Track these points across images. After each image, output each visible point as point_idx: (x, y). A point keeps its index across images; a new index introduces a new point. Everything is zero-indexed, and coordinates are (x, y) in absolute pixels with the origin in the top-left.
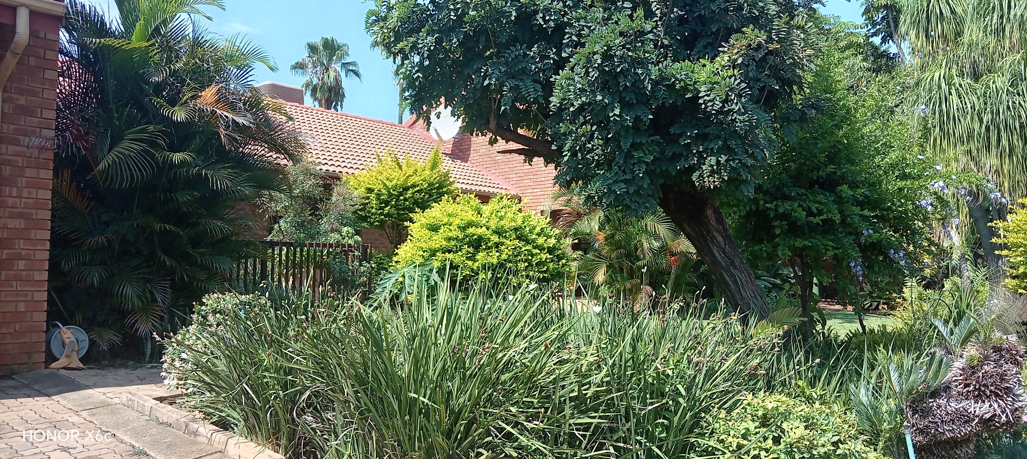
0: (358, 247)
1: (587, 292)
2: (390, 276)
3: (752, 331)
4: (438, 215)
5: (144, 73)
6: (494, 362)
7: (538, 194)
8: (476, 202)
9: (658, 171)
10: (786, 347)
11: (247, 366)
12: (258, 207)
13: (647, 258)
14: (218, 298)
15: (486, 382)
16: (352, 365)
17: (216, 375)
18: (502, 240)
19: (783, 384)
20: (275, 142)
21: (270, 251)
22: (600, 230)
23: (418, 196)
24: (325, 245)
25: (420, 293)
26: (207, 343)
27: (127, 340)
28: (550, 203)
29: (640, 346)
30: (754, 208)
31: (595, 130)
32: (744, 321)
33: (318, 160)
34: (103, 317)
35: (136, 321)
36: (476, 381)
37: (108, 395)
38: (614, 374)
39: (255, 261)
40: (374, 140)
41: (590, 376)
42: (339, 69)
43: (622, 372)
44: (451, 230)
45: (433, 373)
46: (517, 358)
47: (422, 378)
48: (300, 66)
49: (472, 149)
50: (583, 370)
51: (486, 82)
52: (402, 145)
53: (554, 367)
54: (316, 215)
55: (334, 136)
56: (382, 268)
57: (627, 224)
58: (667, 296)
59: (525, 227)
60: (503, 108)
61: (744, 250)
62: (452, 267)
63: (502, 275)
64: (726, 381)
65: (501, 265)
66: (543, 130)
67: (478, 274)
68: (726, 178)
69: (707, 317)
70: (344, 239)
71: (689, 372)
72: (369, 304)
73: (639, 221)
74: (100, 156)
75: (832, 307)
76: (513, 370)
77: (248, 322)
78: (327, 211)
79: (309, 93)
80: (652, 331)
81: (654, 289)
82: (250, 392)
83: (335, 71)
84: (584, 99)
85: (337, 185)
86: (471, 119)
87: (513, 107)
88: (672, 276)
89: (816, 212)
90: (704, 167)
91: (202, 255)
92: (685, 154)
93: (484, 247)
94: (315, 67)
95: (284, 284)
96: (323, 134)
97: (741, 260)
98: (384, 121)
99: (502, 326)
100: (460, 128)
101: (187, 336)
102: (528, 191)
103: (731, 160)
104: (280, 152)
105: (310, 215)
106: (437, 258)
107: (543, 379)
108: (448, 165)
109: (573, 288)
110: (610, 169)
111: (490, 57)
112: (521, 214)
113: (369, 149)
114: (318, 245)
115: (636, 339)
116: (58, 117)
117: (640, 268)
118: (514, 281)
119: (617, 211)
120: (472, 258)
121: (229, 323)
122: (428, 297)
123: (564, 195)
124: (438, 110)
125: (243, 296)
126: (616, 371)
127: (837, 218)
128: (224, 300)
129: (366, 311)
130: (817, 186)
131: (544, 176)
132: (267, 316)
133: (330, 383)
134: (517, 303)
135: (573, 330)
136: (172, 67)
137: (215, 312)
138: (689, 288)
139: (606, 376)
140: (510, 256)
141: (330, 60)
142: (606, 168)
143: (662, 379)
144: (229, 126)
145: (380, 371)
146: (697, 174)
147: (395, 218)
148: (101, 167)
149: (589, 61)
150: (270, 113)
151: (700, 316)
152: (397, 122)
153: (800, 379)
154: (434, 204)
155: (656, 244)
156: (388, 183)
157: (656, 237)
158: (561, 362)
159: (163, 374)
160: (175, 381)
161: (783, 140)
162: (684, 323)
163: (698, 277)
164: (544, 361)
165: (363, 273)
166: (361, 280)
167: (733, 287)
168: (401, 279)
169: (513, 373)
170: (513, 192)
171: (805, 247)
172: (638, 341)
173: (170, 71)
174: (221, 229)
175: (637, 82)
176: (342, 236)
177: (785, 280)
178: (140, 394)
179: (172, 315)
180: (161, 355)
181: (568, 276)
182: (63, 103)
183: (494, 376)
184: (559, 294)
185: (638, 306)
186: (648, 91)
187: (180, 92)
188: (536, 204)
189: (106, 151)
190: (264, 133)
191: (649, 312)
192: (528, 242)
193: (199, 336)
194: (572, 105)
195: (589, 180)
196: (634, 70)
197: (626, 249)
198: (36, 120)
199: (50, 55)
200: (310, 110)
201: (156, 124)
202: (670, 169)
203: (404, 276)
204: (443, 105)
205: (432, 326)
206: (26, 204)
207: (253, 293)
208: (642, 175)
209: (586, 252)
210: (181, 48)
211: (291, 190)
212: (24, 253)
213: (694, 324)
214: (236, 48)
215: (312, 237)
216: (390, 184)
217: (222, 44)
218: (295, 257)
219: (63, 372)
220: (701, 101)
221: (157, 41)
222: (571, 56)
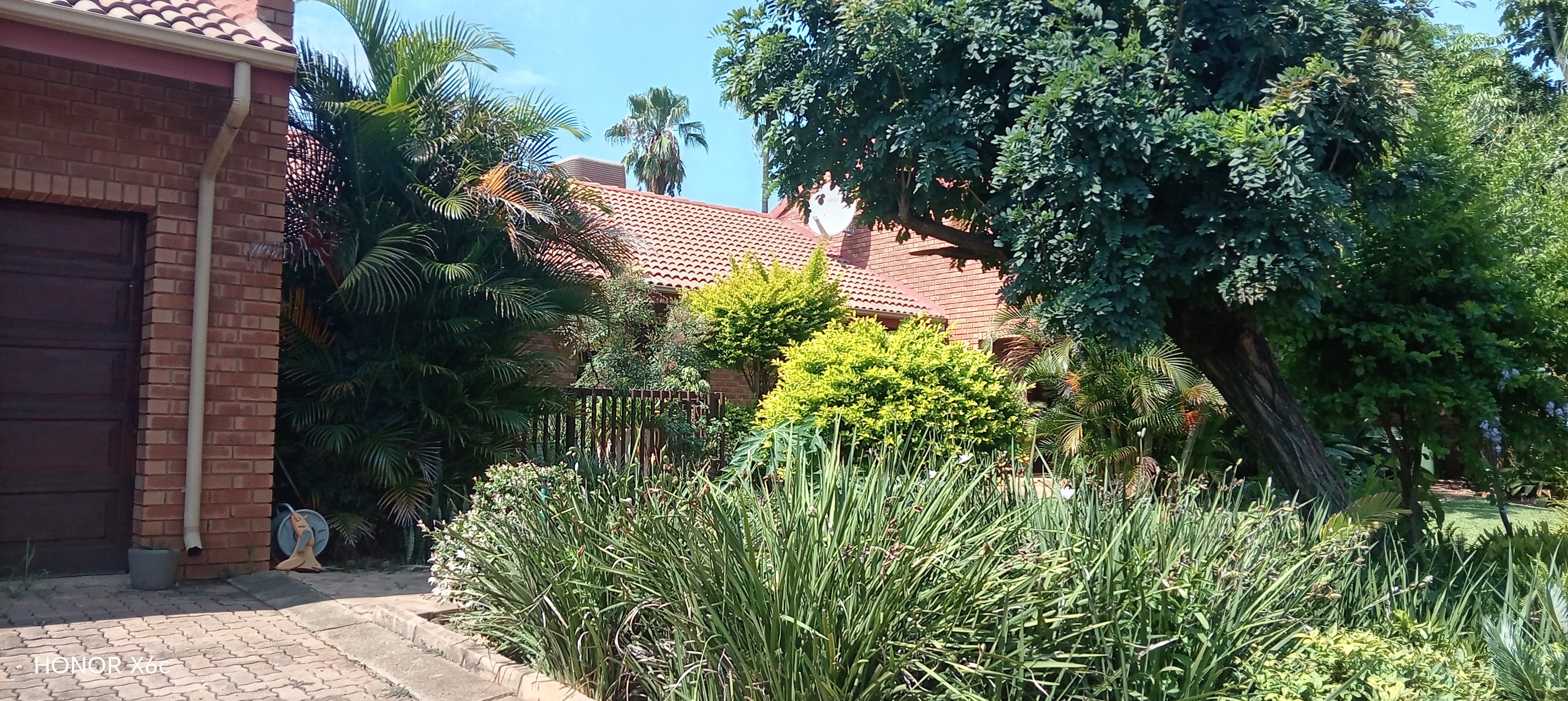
0: (705, 397)
1: (1051, 468)
2: (752, 439)
3: (1320, 530)
4: (822, 350)
5: (404, 148)
6: (907, 572)
7: (974, 314)
8: (879, 329)
9: (1163, 278)
10: (1376, 556)
11: (549, 569)
12: (562, 338)
13: (1149, 413)
14: (508, 471)
15: (895, 600)
16: (698, 571)
17: (505, 582)
18: (919, 386)
19: (1372, 615)
20: (586, 244)
21: (579, 403)
22: (1071, 368)
23: (791, 320)
24: (656, 394)
25: (795, 465)
26: (493, 535)
27: (381, 531)
28: (992, 328)
29: (1135, 551)
30: (1320, 336)
31: (1062, 218)
32: (1306, 514)
33: (647, 269)
34: (349, 497)
35: (393, 503)
36: (881, 600)
37: (357, 609)
38: (1095, 594)
39: (558, 418)
40: (726, 237)
41: (1057, 596)
42: (675, 134)
43: (1108, 591)
44: (841, 372)
45: (816, 586)
46: (942, 566)
47: (801, 593)
48: (620, 132)
49: (872, 248)
50: (1046, 586)
51: (894, 148)
52: (767, 244)
53: (1000, 581)
54: (644, 350)
55: (669, 233)
56: (740, 427)
57: (1115, 360)
58: (1180, 472)
59: (954, 367)
60: (919, 185)
61: (1305, 402)
62: (843, 427)
63: (919, 440)
64: (1274, 608)
65: (917, 424)
66: (981, 220)
67: (882, 438)
68: (1274, 289)
69: (1243, 507)
70: (684, 384)
71: (1215, 594)
72: (721, 481)
73: (1133, 355)
74: (345, 269)
75: (1456, 493)
76: (937, 584)
77: (551, 507)
78: (660, 343)
79: (632, 169)
80: (1154, 528)
81: (1161, 463)
82: (554, 608)
83: (670, 136)
84: (1044, 171)
85: (674, 305)
86: (870, 203)
87: (934, 184)
88: (1190, 442)
89: (1422, 340)
90: (1237, 272)
91: (483, 408)
92: (1206, 251)
93: (891, 397)
94: (641, 132)
95: (599, 451)
96: (653, 230)
97: (1300, 417)
98: (741, 209)
99: (920, 517)
100: (854, 218)
101: (465, 526)
102: (959, 310)
103: (1281, 261)
104: (593, 259)
105: (636, 350)
106: (820, 413)
107: (983, 600)
108: (837, 273)
109: (1029, 459)
110: (1085, 277)
111: (899, 112)
112: (948, 347)
113: (719, 251)
114: (647, 394)
115: (1129, 540)
116: (287, 212)
117: (1135, 430)
118: (938, 449)
119: (1097, 342)
120: (873, 413)
121: (523, 507)
122: (808, 471)
123: (1014, 315)
124: (821, 191)
125: (543, 469)
126: (1097, 589)
127: (1459, 349)
128: (516, 474)
129: (718, 492)
130: (1424, 300)
131: (982, 287)
132: (576, 497)
133: (667, 598)
134: (942, 483)
135: (1029, 525)
136: (443, 140)
137: (503, 491)
138: (1216, 461)
139: (1084, 596)
140: (930, 410)
141: (663, 120)
142: (1080, 275)
143: (1172, 603)
144: (522, 224)
145: (739, 581)
146: (1227, 282)
147: (758, 353)
148: (345, 284)
149: (1052, 114)
150: (580, 204)
151: (1232, 505)
152: (759, 211)
153: (1400, 607)
154: (815, 333)
155: (1163, 391)
156: (747, 301)
157: (1164, 380)
158: (1012, 574)
159: (432, 580)
160: (449, 591)
161: (1366, 226)
162: (1207, 517)
163: (1232, 445)
164: (985, 570)
165: (712, 435)
166: (709, 446)
167: (1287, 459)
168: (768, 444)
169: (936, 589)
170: (935, 313)
171: (1404, 398)
172: (1132, 544)
173: (440, 146)
174: (510, 371)
175: (1129, 144)
176: (681, 380)
177: (1377, 449)
178: (400, 607)
179: (444, 496)
180: (428, 553)
181: (1022, 441)
182: (293, 194)
183: (908, 592)
184: (1008, 469)
185: (1134, 488)
186: (1146, 157)
187: (454, 175)
188: (972, 331)
189: (353, 260)
190: (569, 231)
191: (1150, 499)
192: (958, 389)
193: (482, 525)
194: (1026, 180)
195: (1055, 295)
196: (1125, 124)
197: (1114, 400)
198: (258, 219)
199: (276, 127)
200: (634, 196)
201: (422, 222)
202: (1182, 276)
203: (772, 440)
204: (828, 185)
205: (814, 515)
206: (246, 337)
207: (557, 465)
208: (1137, 284)
209: (1050, 403)
210: (454, 112)
211: (608, 313)
212: (242, 406)
213: (1224, 518)
214: (530, 109)
215: (639, 382)
216: (750, 303)
217: (510, 105)
218: (614, 411)
219: (294, 575)
220: (1233, 174)
221: (421, 104)
222: (1023, 107)
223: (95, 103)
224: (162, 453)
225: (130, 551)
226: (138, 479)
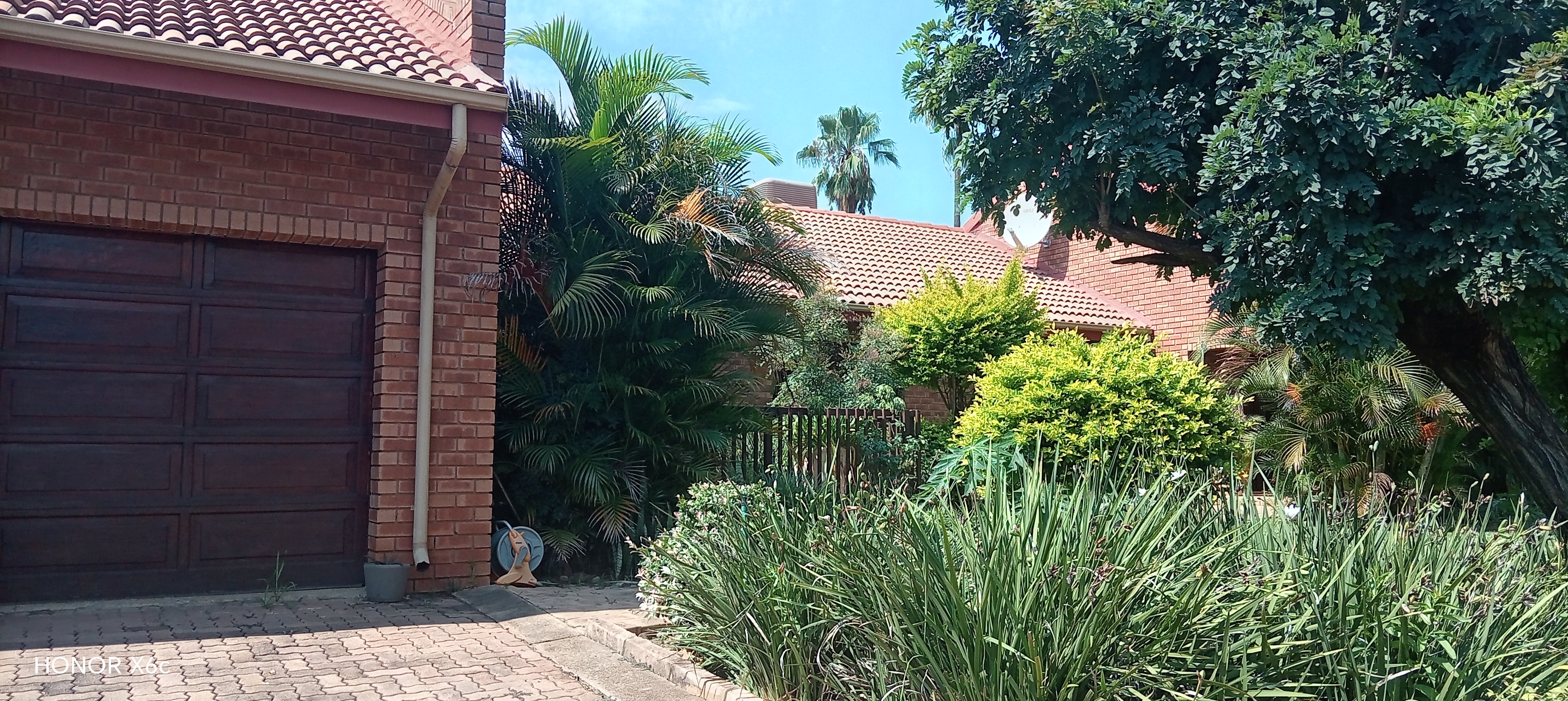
0: (900, 414)
1: (1273, 484)
2: (949, 457)
4: (1020, 364)
5: (607, 180)
6: (1117, 593)
7: (1183, 324)
8: (1080, 341)
9: (1393, 280)
11: (751, 586)
12: (758, 358)
13: (1381, 426)
14: (709, 489)
15: (1105, 624)
16: (898, 590)
17: (709, 597)
18: (1124, 400)
20: (780, 265)
21: (776, 421)
22: (1292, 379)
23: (987, 335)
24: (851, 412)
25: (995, 483)
26: (696, 551)
27: (591, 548)
28: (1203, 338)
29: (1370, 574)
31: (1278, 218)
33: (840, 288)
34: (561, 514)
35: (602, 520)
36: (1090, 623)
37: (570, 622)
38: (1326, 620)
39: (756, 436)
40: (918, 253)
41: (1283, 621)
42: (865, 152)
43: (1339, 616)
44: (1041, 387)
45: (1021, 607)
46: (1156, 588)
47: (1005, 614)
48: (811, 153)
49: (1070, 258)
50: (1270, 610)
51: (1092, 153)
52: (961, 258)
53: (1219, 604)
54: (838, 369)
55: (860, 251)
56: (937, 445)
57: (1341, 370)
58: (1419, 489)
59: (1162, 379)
60: (1119, 191)
61: (1561, 411)
62: (1044, 444)
63: (1127, 456)
64: (1531, 636)
65: (1124, 440)
66: (1188, 226)
67: (1087, 454)
68: (1522, 288)
69: (1492, 526)
70: (878, 402)
71: (1462, 620)
72: (918, 499)
73: (1362, 364)
74: (555, 295)
76: (1150, 606)
77: (751, 524)
78: (854, 361)
79: (823, 189)
80: (1390, 549)
81: (1395, 479)
82: (756, 625)
83: (860, 154)
84: (1257, 170)
85: (867, 323)
86: (1068, 212)
87: (1136, 188)
88: (1428, 457)
90: (1478, 271)
91: (685, 428)
92: (1442, 249)
93: (1095, 411)
94: (831, 152)
95: (796, 470)
96: (845, 249)
97: (1556, 426)
98: (933, 224)
99: (1129, 537)
100: (1051, 227)
101: (670, 543)
102: (1166, 321)
103: (1530, 257)
104: (786, 279)
105: (830, 368)
106: (1020, 429)
107: (1201, 625)
108: (1033, 285)
109: (1249, 476)
110: (1306, 279)
111: (1096, 115)
112: (1156, 359)
113: (911, 267)
114: (842, 412)
115: (1363, 562)
116: (502, 244)
117: (1367, 443)
118: (1147, 466)
119: (1321, 349)
120: (1077, 429)
121: (725, 525)
122: (1009, 489)
123: (1227, 324)
124: (1016, 202)
125: (743, 487)
126: (1328, 614)
128: (717, 492)
129: (916, 509)
131: (1191, 295)
132: (775, 515)
133: (868, 616)
134: (1152, 502)
135: (1250, 546)
136: (642, 169)
137: (705, 509)
138: (1459, 477)
139: (1313, 621)
140: (1138, 425)
141: (852, 141)
142: (1300, 278)
143: (1413, 630)
144: (718, 246)
145: (940, 601)
146: (1467, 281)
147: (953, 369)
148: (556, 310)
149: (1264, 108)
150: (773, 226)
151: (1479, 524)
152: (952, 225)
154: (1013, 347)
155: (1396, 402)
156: (941, 317)
157: (1396, 389)
158: (1232, 597)
159: (640, 595)
160: (656, 606)
162: (1451, 537)
163: (1475, 459)
164: (1202, 593)
165: (908, 453)
166: (906, 464)
167: (1542, 474)
168: (966, 462)
169: (1150, 612)
170: (1140, 323)
172: (1366, 566)
173: (640, 176)
174: (710, 392)
175: (1351, 137)
176: (875, 397)
178: (610, 622)
179: (649, 513)
180: (635, 569)
181: (1240, 457)
182: (506, 227)
183: (1119, 615)
184: (1224, 486)
185: (1366, 506)
186: (1371, 150)
187: (653, 203)
188: (1180, 342)
189: (562, 289)
190: (764, 254)
191: (1385, 518)
192: (1167, 403)
193: (686, 542)
194: (1237, 180)
195: (1271, 301)
196: (1345, 117)
197: (1340, 411)
198: (475, 251)
199: (491, 164)
200: (826, 216)
201: (624, 249)
202: (1415, 276)
203: (970, 457)
204: (1024, 195)
205: (1017, 534)
206: (466, 362)
207: (756, 483)
208: (1366, 288)
209: (1268, 417)
210: (653, 142)
211: (803, 333)
212: (464, 428)
213: (1469, 538)
214: (724, 135)
215: (833, 400)
216: (944, 319)
217: (706, 132)
218: (810, 430)
219: (512, 589)
220: (1471, 163)
221: (622, 135)
222: (1231, 103)
223: (330, 150)
224: (393, 473)
225: (366, 566)
226: (372, 497)
